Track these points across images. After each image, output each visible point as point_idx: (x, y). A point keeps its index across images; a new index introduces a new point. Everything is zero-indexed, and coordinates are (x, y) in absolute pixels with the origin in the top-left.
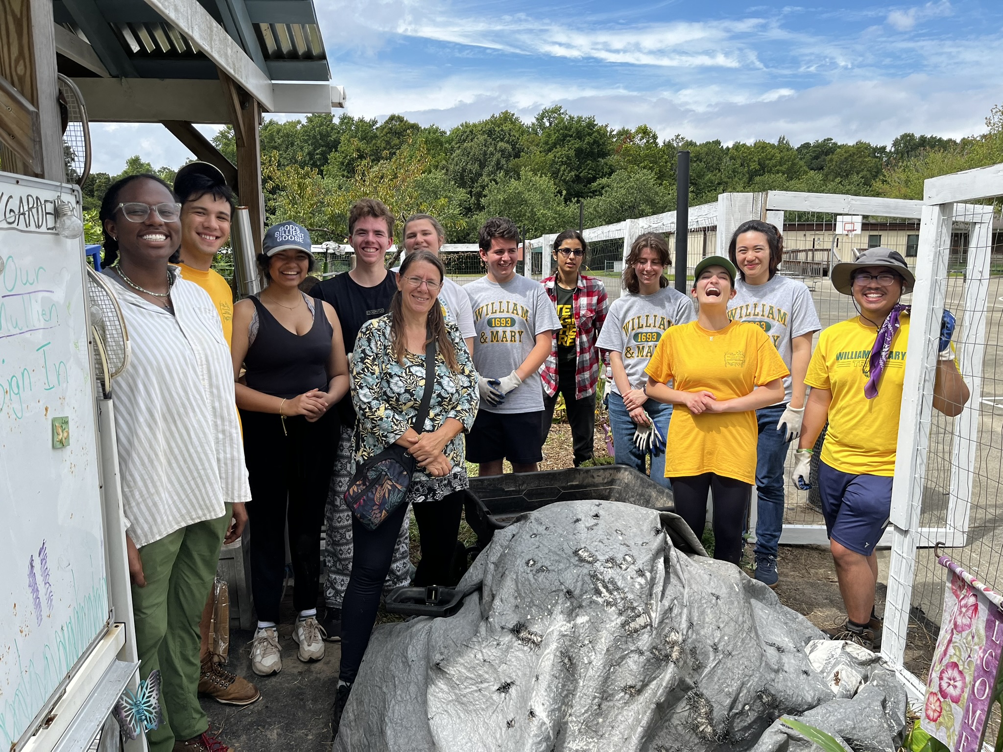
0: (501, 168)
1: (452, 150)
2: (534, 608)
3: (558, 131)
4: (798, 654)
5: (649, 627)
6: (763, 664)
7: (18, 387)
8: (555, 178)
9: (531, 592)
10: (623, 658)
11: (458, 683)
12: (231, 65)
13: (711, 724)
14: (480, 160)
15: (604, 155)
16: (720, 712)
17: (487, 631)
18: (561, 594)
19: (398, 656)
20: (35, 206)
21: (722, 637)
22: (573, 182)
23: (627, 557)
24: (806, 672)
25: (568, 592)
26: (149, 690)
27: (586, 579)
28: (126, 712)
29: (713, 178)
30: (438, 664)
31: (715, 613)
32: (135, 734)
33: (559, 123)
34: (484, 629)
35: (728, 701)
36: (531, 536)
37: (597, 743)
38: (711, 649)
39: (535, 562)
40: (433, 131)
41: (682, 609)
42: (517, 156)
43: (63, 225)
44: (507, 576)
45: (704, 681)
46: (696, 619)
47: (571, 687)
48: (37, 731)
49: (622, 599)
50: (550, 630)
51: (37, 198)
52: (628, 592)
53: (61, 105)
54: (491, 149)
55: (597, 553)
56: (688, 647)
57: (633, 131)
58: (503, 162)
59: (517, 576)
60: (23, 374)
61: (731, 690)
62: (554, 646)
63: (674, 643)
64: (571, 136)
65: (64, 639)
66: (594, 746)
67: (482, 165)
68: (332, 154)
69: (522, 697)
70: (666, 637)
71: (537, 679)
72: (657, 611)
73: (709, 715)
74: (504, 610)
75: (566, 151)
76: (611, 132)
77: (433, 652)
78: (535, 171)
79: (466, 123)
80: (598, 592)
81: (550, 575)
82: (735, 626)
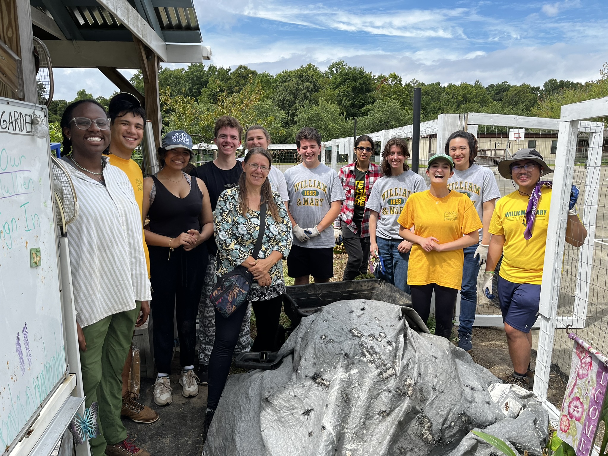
0: (307, 99)
1: (277, 87)
2: (325, 364)
3: (342, 76)
4: (484, 392)
5: (394, 376)
6: (463, 398)
7: (9, 229)
8: (340, 105)
9: (323, 355)
10: (378, 394)
11: (279, 409)
12: (141, 32)
13: (431, 434)
14: (294, 94)
15: (369, 91)
16: (436, 427)
17: (296, 378)
18: (342, 356)
19: (243, 393)
20: (19, 118)
21: (438, 382)
22: (351, 107)
23: (381, 334)
24: (488, 403)
25: (345, 355)
26: (91, 414)
27: (356, 347)
28: (77, 427)
29: (435, 105)
30: (267, 398)
31: (434, 367)
32: (83, 441)
33: (342, 71)
34: (295, 377)
35: (441, 420)
36: (323, 321)
37: (362, 445)
38: (432, 389)
39: (326, 336)
40: (265, 75)
41: (414, 365)
42: (317, 91)
43: (37, 130)
44: (309, 345)
45: (427, 408)
46: (422, 371)
47: (347, 412)
48: (22, 439)
49: (378, 359)
50: (335, 377)
51: (20, 113)
52: (382, 354)
53: (35, 56)
54: (301, 87)
55: (363, 332)
56: (417, 388)
57: (387, 76)
58: (308, 94)
59: (315, 345)
60: (12, 221)
61: (443, 413)
62: (337, 387)
63: (410, 385)
64: (349, 79)
65: (39, 383)
66: (361, 447)
67: (295, 97)
68: (204, 89)
69: (318, 418)
70: (405, 382)
71: (327, 407)
72: (399, 366)
73: (430, 429)
74: (307, 366)
75: (347, 88)
76: (374, 77)
77: (264, 391)
78: (327, 101)
79: (285, 71)
80: (364, 355)
81: (335, 345)
82: (446, 375)
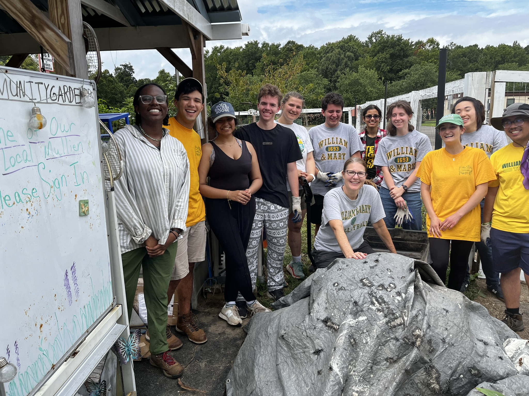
0: (348, 67)
1: (321, 58)
2: (336, 309)
3: (380, 44)
4: (497, 347)
5: (402, 325)
6: (474, 352)
7: (59, 184)
8: (378, 70)
9: (334, 301)
10: (386, 342)
11: (293, 347)
12: (187, 16)
13: (438, 383)
14: (336, 63)
15: (406, 56)
16: (443, 378)
17: (309, 320)
18: (351, 303)
19: (263, 331)
20: (68, 91)
21: (448, 335)
22: (389, 72)
23: (391, 285)
24: (501, 358)
25: (355, 302)
26: (134, 339)
27: (366, 295)
28: (122, 350)
29: (473, 66)
30: (283, 336)
31: (445, 320)
32: (126, 361)
33: (381, 40)
34: (308, 319)
35: (450, 372)
36: (338, 270)
37: (369, 388)
38: (441, 341)
39: (338, 284)
40: (311, 48)
41: (424, 317)
42: (357, 59)
43: (85, 101)
44: (322, 291)
45: (436, 359)
46: (432, 323)
47: (355, 355)
48: (67, 359)
49: (387, 308)
50: (344, 323)
51: (70, 87)
52: (390, 304)
53: (85, 39)
54: (342, 56)
55: (374, 282)
56: (426, 339)
57: (425, 41)
58: (349, 63)
59: (328, 291)
60: (62, 178)
61: (452, 366)
62: (345, 332)
63: (418, 336)
64: (388, 47)
65: (85, 313)
66: (367, 390)
67: (337, 66)
68: (258, 64)
69: (327, 358)
70: (413, 332)
71: (335, 349)
72: (408, 317)
73: (438, 379)
74: (319, 310)
75: (385, 55)
76: (412, 43)
77: (281, 329)
78: (366, 67)
79: (329, 43)
80: (373, 303)
81: (346, 292)
82: (457, 328)
